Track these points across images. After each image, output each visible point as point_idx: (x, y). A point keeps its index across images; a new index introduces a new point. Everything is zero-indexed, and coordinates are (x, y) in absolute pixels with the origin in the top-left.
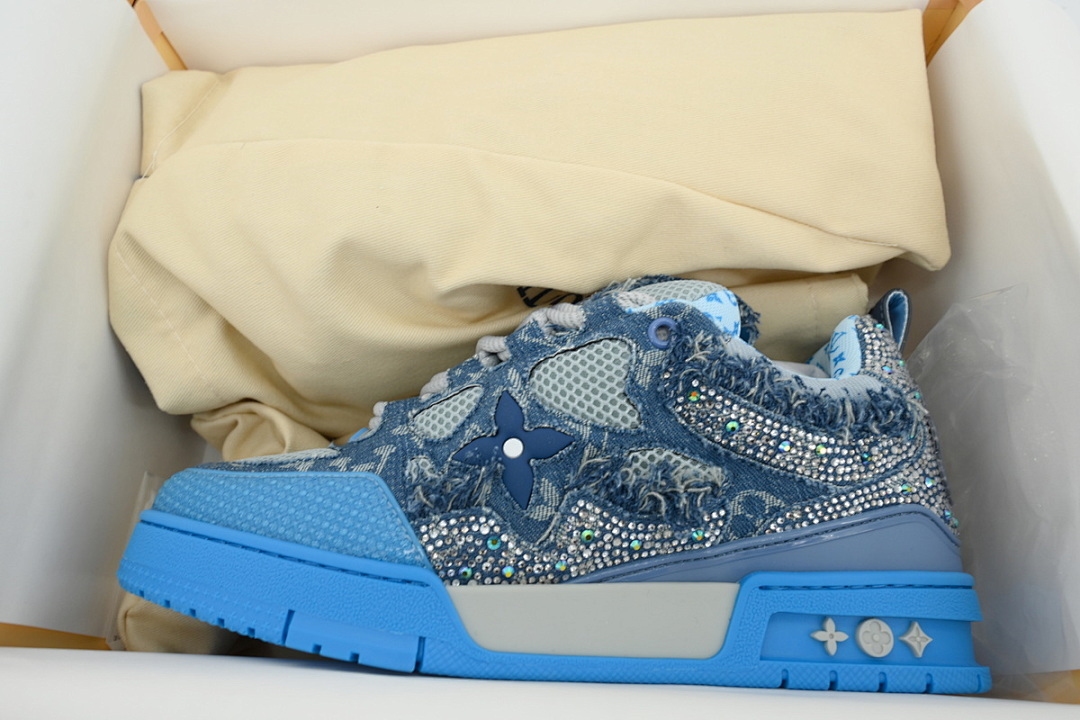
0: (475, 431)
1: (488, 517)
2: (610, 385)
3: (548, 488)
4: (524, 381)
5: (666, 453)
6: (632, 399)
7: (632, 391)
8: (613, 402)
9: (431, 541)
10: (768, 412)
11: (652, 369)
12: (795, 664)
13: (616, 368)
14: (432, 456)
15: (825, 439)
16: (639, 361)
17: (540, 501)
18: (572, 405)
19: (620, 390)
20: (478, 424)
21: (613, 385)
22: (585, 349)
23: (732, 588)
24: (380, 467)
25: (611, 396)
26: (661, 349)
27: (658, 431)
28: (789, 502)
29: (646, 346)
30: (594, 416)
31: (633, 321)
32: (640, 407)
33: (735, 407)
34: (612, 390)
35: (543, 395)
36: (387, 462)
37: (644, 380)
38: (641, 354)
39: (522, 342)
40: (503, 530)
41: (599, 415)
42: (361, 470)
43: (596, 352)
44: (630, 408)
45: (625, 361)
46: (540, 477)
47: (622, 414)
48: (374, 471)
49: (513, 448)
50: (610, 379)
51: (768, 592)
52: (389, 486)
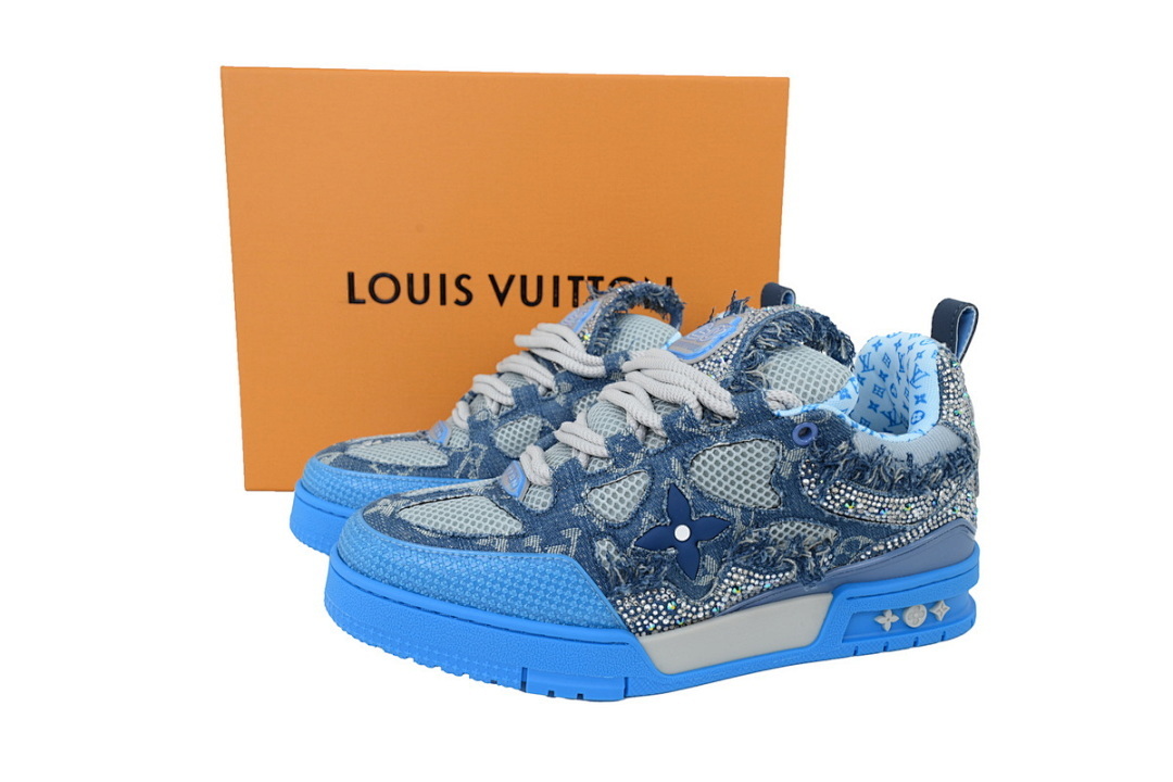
0: (650, 521)
1: (666, 588)
2: (759, 478)
3: (710, 562)
4: (685, 471)
5: (797, 524)
6: (776, 489)
7: (776, 482)
8: (760, 490)
9: (626, 611)
10: (877, 492)
11: (793, 464)
12: (863, 642)
13: (764, 464)
14: (615, 539)
15: (911, 499)
16: (784, 459)
17: (706, 573)
18: (727, 493)
19: (766, 481)
20: (652, 513)
21: (761, 477)
22: (738, 445)
23: (829, 597)
24: (573, 550)
25: (759, 486)
26: (801, 447)
27: (793, 510)
28: (877, 540)
29: (790, 446)
30: (744, 501)
31: (781, 425)
32: (781, 494)
33: (855, 492)
34: (760, 482)
35: (703, 484)
36: (578, 546)
37: (786, 472)
38: (786, 453)
39: (680, 430)
40: (677, 595)
41: (748, 500)
42: (554, 552)
43: (749, 450)
44: (773, 494)
45: (772, 459)
46: (704, 553)
47: (767, 499)
48: (567, 553)
49: (682, 533)
50: (759, 473)
51: (853, 601)
52: (584, 567)
